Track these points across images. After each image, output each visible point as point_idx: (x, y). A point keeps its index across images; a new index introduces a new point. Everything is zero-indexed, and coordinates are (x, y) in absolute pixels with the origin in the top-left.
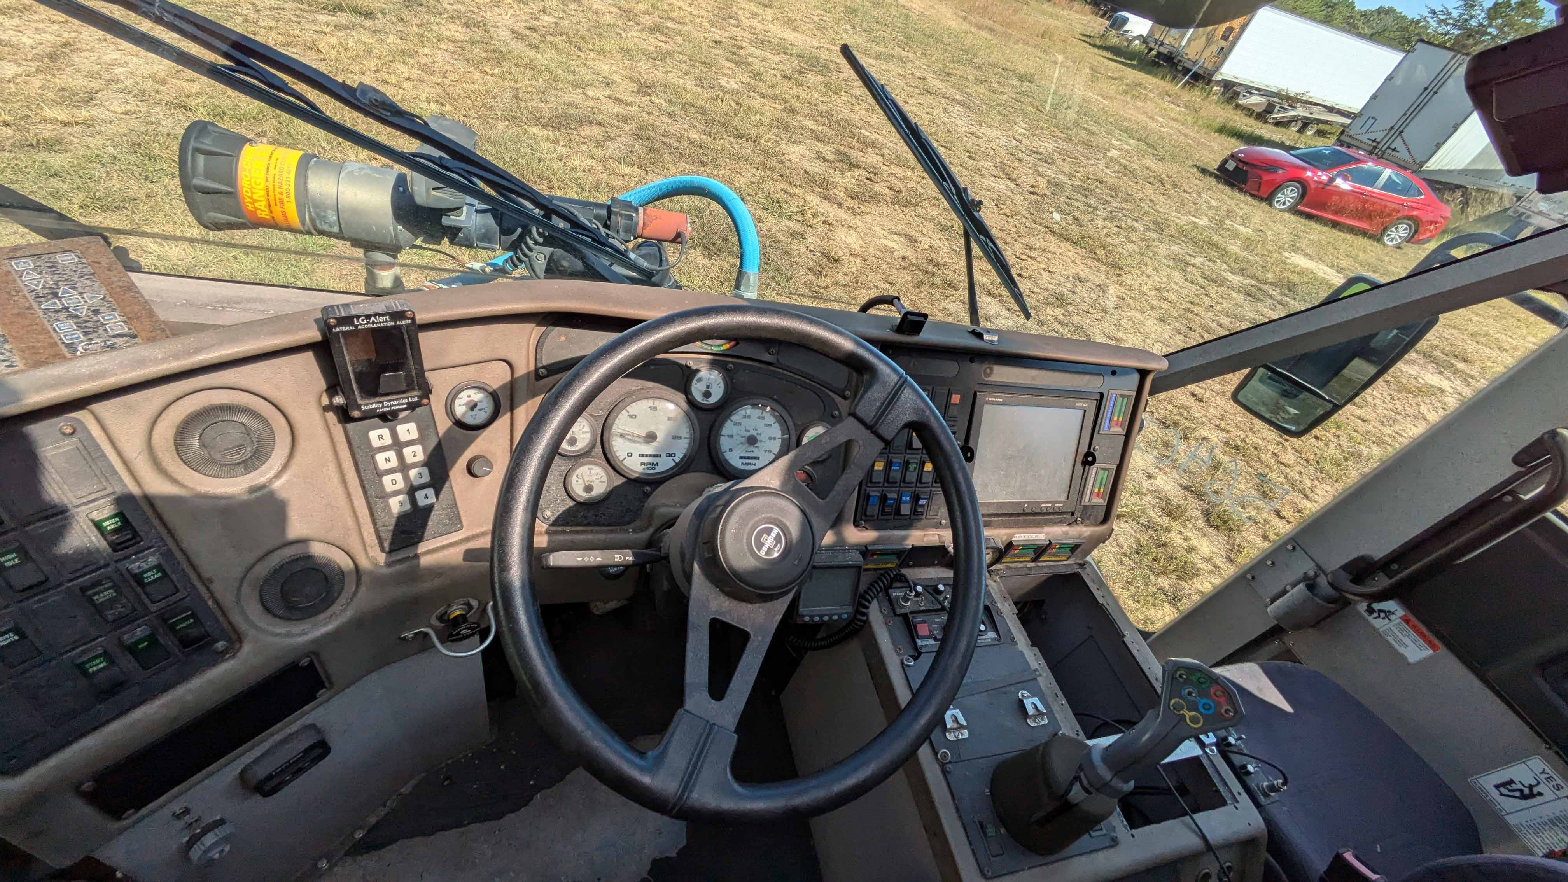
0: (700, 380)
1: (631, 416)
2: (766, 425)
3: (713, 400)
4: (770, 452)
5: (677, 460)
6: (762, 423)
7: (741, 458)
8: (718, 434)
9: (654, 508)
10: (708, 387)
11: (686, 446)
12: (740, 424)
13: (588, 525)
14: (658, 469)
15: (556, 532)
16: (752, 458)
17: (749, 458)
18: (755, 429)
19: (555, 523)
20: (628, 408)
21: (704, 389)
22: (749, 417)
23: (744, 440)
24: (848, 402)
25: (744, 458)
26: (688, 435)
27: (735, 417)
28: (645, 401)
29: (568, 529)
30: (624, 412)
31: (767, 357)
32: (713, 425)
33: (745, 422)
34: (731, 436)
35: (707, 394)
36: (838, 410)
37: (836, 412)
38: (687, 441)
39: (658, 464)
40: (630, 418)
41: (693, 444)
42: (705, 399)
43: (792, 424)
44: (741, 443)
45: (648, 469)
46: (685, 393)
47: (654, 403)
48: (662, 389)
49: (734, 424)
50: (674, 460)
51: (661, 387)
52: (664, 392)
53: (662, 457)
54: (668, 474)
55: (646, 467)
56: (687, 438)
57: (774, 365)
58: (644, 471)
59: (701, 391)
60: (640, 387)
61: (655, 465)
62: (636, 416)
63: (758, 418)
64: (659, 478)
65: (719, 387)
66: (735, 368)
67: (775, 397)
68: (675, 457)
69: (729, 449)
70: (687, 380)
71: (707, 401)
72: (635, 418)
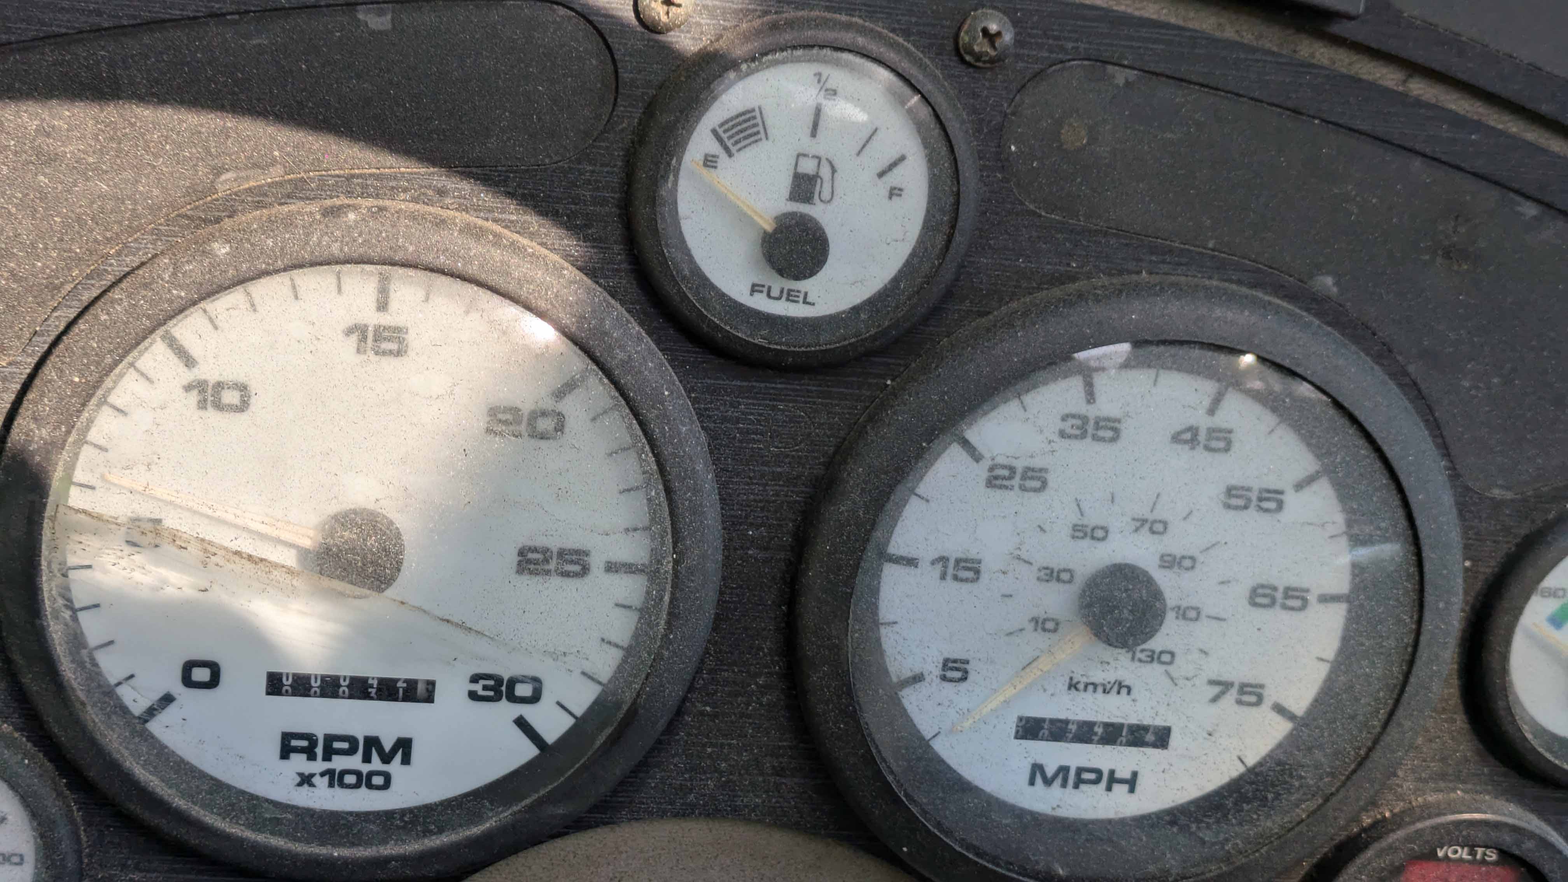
0: (744, 130)
1: (209, 395)
2: (1238, 497)
3: (833, 292)
4: (1251, 694)
5: (552, 723)
6: (1197, 480)
7: (1029, 729)
10: (804, 187)
11: (622, 627)
12: (1035, 479)
14: (411, 787)
16: (1110, 734)
17: (1084, 733)
18: (1158, 528)
20: (190, 330)
21: (769, 202)
22: (1106, 430)
23: (1057, 600)
25: (1058, 731)
26: (635, 549)
27: (1006, 430)
30: (156, 356)
32: (824, 484)
33: (1080, 471)
34: (965, 569)
35: (795, 247)
38: (630, 588)
39: (404, 746)
40: (202, 405)
41: (673, 615)
42: (778, 284)
43: (1447, 499)
44: (1041, 624)
45: (336, 779)
46: (615, 231)
47: (382, 306)
48: (442, 192)
49: (993, 482)
50: (522, 723)
51: (438, 178)
52: (461, 218)
53: (429, 698)
54: (476, 830)
55: (319, 766)
56: (629, 568)
57: (1336, 28)
58: (304, 798)
59: (742, 218)
60: (276, 174)
61: (386, 758)
62: (243, 388)
63: (1176, 438)
64: (403, 859)
65: (894, 192)
66: (1018, 42)
67: (1327, 283)
68: (535, 698)
69: (948, 664)
70: (640, 137)
71: (791, 296)
72: (243, 406)
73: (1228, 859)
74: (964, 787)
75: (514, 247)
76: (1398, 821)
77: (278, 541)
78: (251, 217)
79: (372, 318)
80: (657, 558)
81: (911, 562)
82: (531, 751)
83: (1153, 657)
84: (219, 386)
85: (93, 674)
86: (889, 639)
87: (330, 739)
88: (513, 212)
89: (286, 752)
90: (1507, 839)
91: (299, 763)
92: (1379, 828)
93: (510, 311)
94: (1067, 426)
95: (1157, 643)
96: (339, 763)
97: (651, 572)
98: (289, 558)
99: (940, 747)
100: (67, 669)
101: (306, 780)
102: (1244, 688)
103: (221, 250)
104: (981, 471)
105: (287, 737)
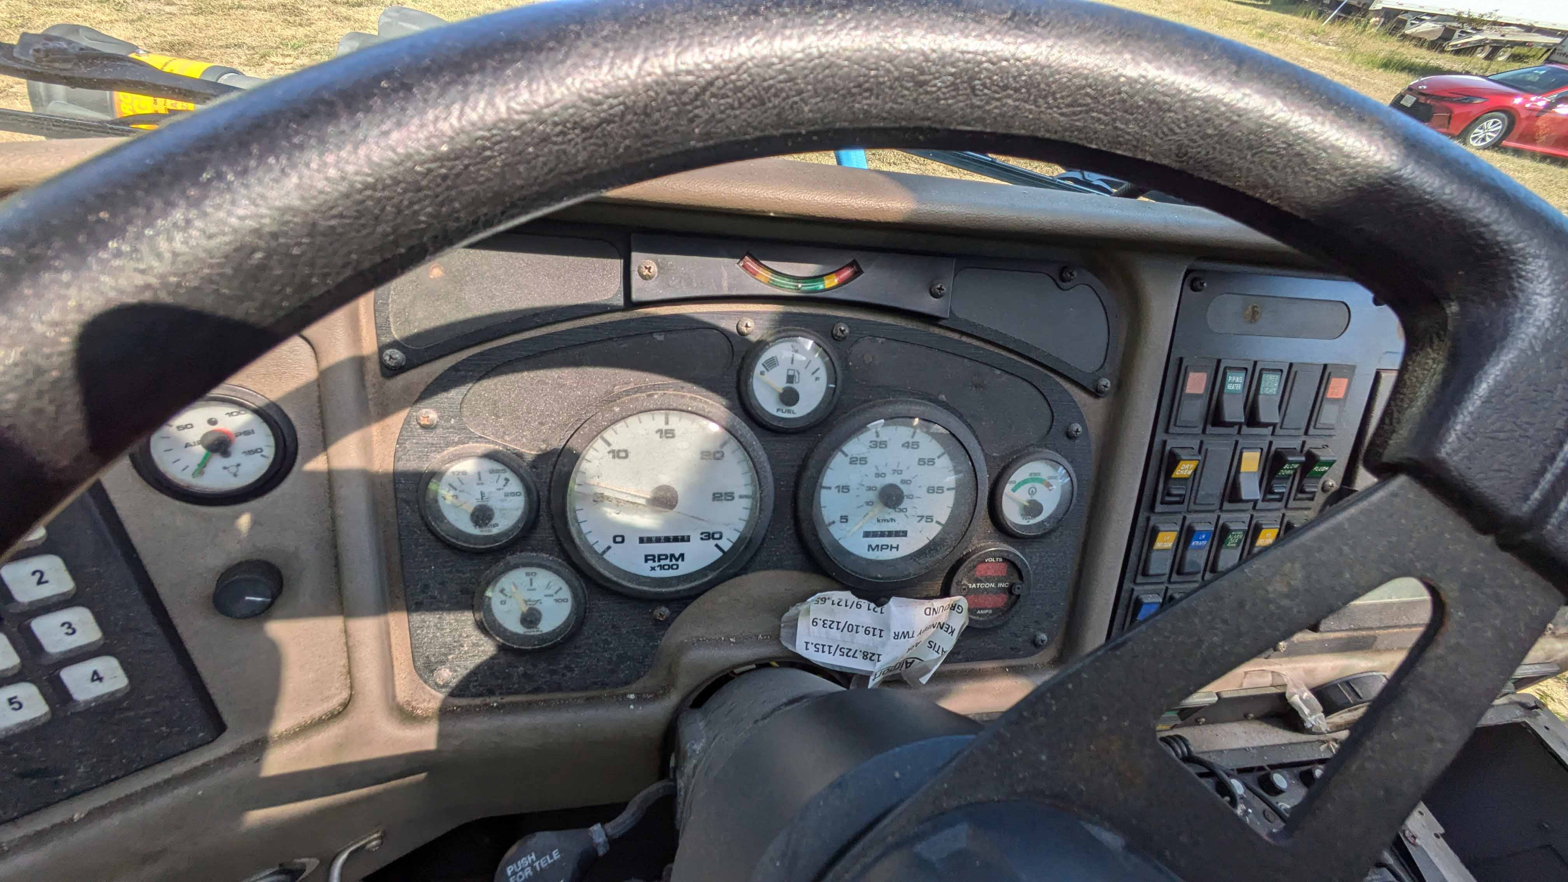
0: (772, 363)
1: (616, 454)
2: (922, 462)
3: (801, 410)
4: (930, 519)
5: (726, 545)
6: (910, 457)
7: (867, 534)
8: (815, 484)
9: (683, 648)
10: (790, 379)
11: (745, 514)
12: (863, 461)
13: (537, 690)
14: (685, 568)
15: (467, 711)
16: (890, 534)
17: (882, 534)
18: (900, 472)
19: (461, 690)
20: (608, 434)
21: (781, 384)
22: (883, 445)
23: (872, 496)
24: (1101, 402)
25: (875, 534)
26: (748, 491)
27: (855, 447)
28: (645, 417)
29: (494, 701)
30: (599, 443)
31: (929, 305)
32: (803, 467)
33: (876, 457)
34: (845, 489)
35: (789, 397)
36: (1082, 422)
37: (1077, 426)
38: (747, 503)
39: (682, 556)
40: (614, 457)
41: (761, 510)
42: (785, 408)
43: (982, 457)
44: (868, 503)
45: (662, 567)
46: (736, 396)
47: (667, 423)
48: (683, 388)
49: (851, 463)
50: (717, 546)
51: (680, 383)
52: (689, 395)
53: (689, 540)
54: (706, 579)
55: (657, 564)
56: (746, 497)
57: (941, 323)
58: (653, 574)
59: (774, 389)
60: (632, 386)
61: (677, 560)
62: (626, 451)
63: (903, 445)
64: (684, 590)
65: (817, 379)
66: (850, 332)
67: (943, 397)
68: (721, 538)
69: (842, 517)
70: (741, 368)
71: (789, 411)
72: (626, 457)
73: (927, 568)
74: (850, 554)
75: (706, 402)
76: (974, 552)
77: (640, 497)
78: (626, 399)
79: (664, 427)
80: (755, 493)
81: (830, 488)
82: (720, 554)
83: (901, 510)
84: (619, 451)
85: (586, 542)
86: (825, 512)
87: (659, 556)
88: (704, 392)
89: (646, 560)
90: (1005, 555)
91: (650, 563)
92: (968, 555)
93: (705, 422)
94: (871, 444)
95: (902, 506)
96: (663, 562)
97: (753, 497)
98: (643, 502)
99: (842, 542)
100: (577, 541)
101: (653, 569)
102: (928, 517)
103: (617, 409)
104: (848, 459)
105: (646, 556)
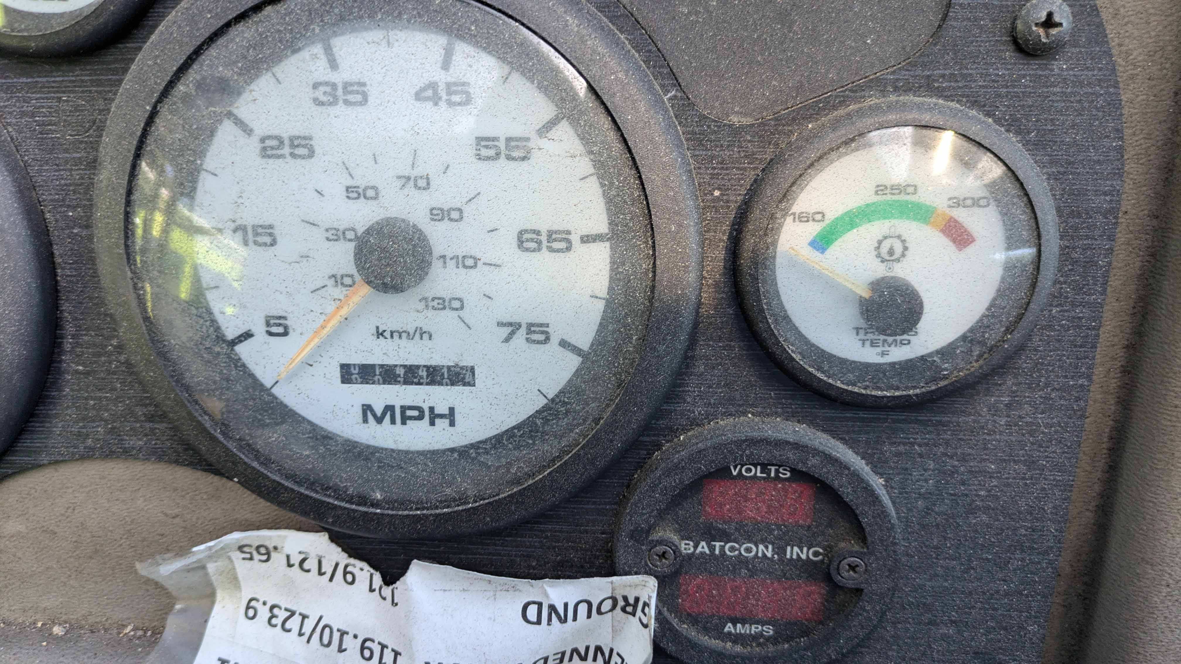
2: (487, 148)
4: (538, 333)
6: (446, 134)
7: (353, 373)
12: (302, 146)
16: (422, 375)
17: (397, 375)
18: (422, 184)
23: (340, 258)
25: (375, 374)
34: (263, 234)
44: (340, 280)
49: (266, 153)
63: (418, 96)
69: (270, 321)
81: (216, 233)
83: (432, 302)
90: (796, 457)
94: (319, 94)
95: (435, 290)
102: (532, 328)
104: (254, 144)
